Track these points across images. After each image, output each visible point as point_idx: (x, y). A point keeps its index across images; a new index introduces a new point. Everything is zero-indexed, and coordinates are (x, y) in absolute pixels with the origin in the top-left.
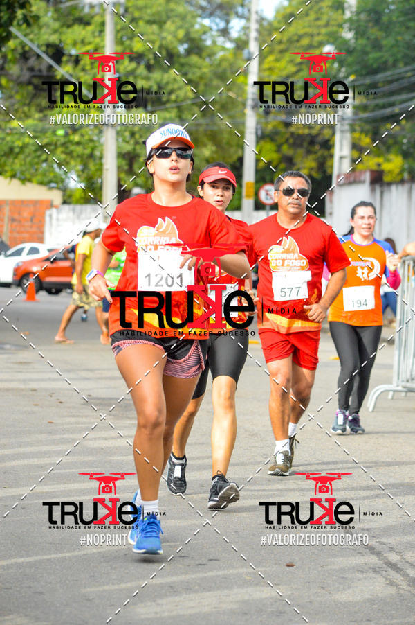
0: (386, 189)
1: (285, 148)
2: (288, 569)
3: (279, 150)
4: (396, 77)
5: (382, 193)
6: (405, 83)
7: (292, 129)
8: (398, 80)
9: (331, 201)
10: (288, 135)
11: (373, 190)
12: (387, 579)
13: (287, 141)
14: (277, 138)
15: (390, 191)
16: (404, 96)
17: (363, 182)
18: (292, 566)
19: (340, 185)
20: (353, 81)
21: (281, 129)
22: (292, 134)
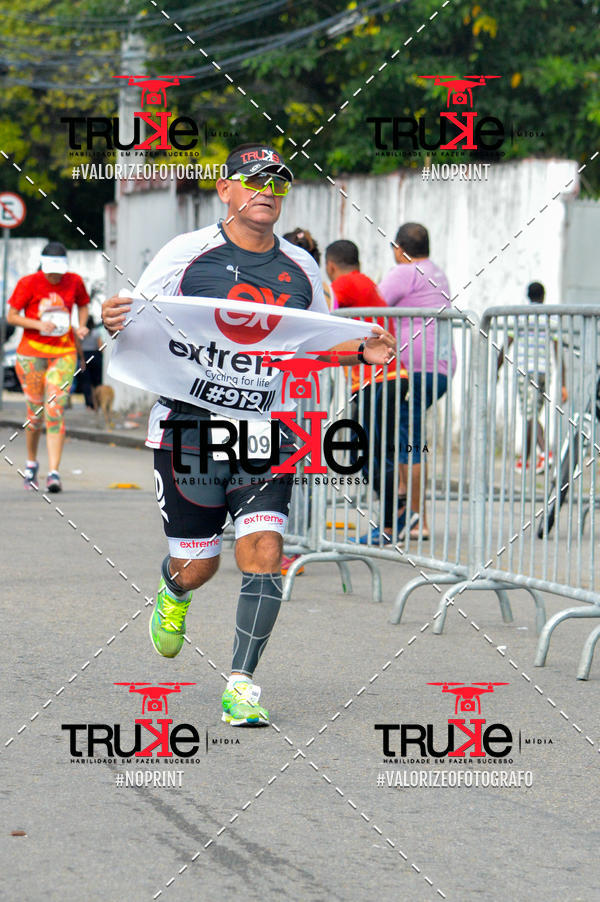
0: (203, 200)
1: (36, 131)
2: (15, 840)
3: (25, 136)
4: (214, 14)
5: (197, 208)
6: (229, 23)
7: (48, 100)
8: (218, 18)
9: (113, 222)
10: (40, 110)
11: (182, 203)
12: (178, 851)
13: (39, 118)
14: (23, 115)
15: (211, 205)
16: (228, 47)
17: (166, 189)
18: (22, 834)
19: (128, 195)
20: (143, 20)
21: (28, 98)
22: (48, 108)
